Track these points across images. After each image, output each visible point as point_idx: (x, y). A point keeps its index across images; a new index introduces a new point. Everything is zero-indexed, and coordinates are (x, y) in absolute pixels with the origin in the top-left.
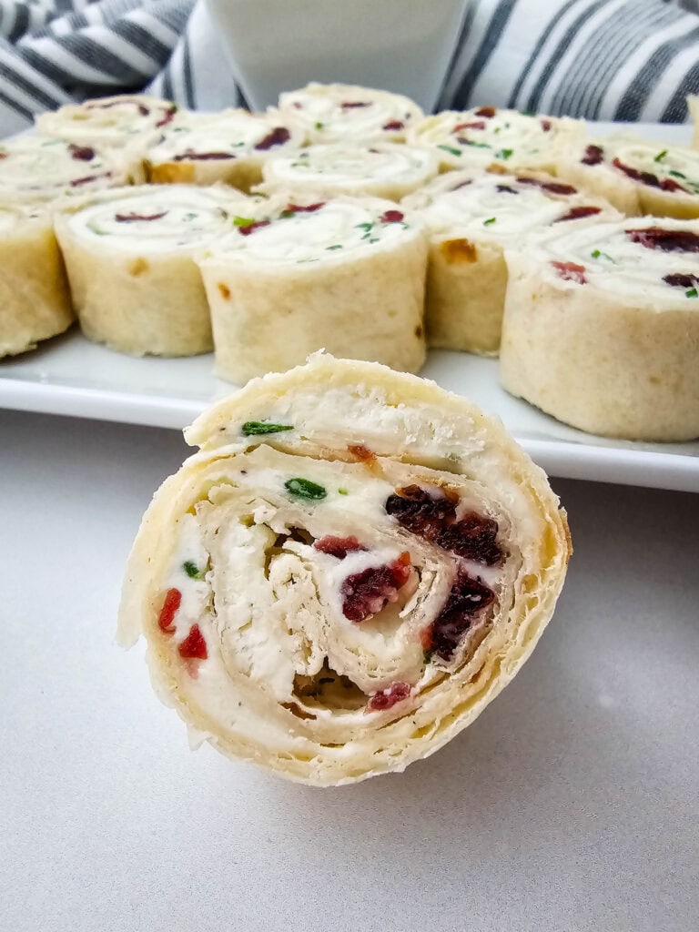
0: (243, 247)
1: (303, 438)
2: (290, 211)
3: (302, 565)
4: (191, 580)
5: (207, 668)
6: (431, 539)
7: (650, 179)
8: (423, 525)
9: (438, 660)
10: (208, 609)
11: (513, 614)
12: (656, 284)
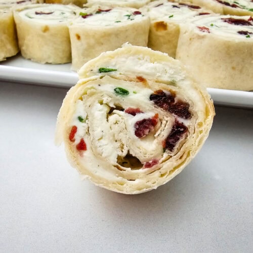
0: (84, 22)
1: (120, 74)
2: (99, 11)
3: (120, 118)
4: (81, 123)
5: (86, 153)
6: (166, 109)
7: (227, 4)
8: (163, 105)
9: (168, 151)
10: (87, 133)
11: (194, 135)
12: (234, 34)
